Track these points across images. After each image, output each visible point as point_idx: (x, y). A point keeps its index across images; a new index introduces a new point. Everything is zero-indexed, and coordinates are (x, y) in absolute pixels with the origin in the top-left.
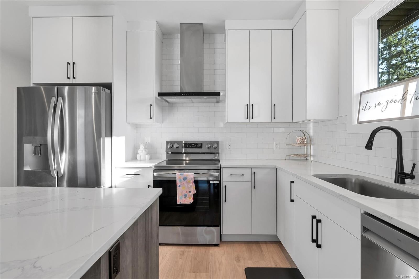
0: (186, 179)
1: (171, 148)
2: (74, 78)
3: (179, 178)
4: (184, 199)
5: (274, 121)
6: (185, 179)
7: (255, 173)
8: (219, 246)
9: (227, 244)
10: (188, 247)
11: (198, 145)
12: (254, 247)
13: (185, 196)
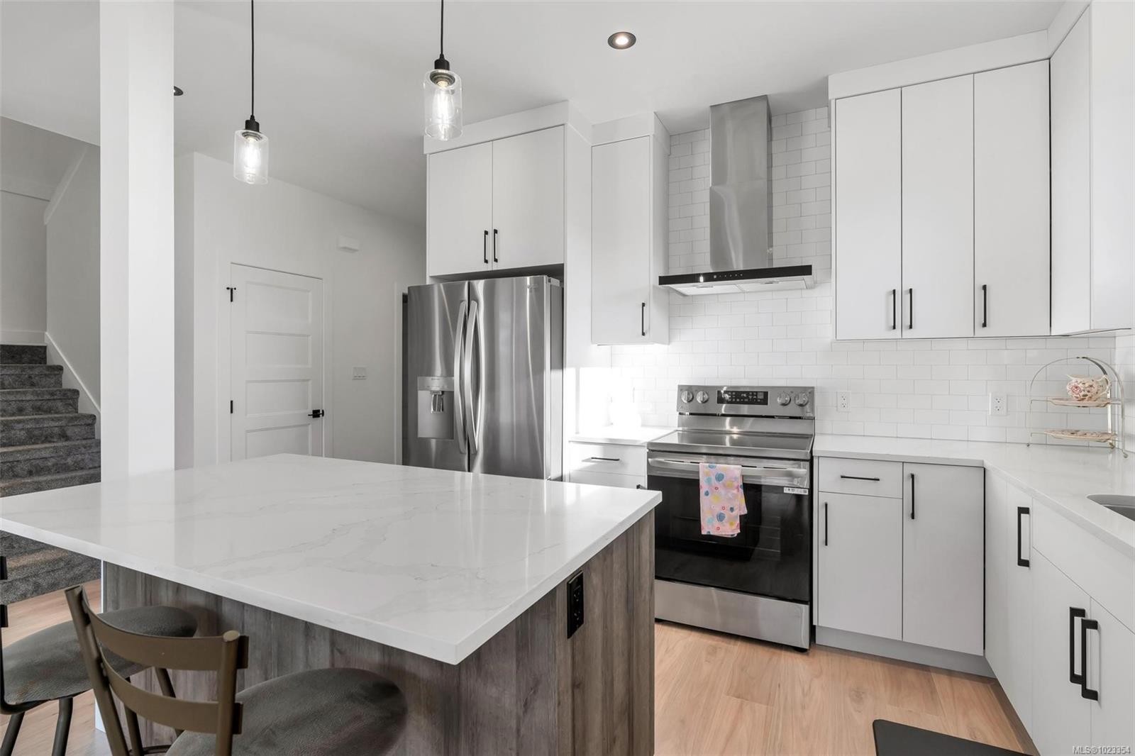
0: (723, 478)
1: (691, 401)
2: (496, 260)
3: (707, 474)
4: (717, 523)
5: (981, 332)
6: (720, 477)
7: (913, 476)
8: (808, 655)
9: (829, 653)
10: (727, 640)
11: (756, 395)
12: (911, 675)
13: (720, 517)
